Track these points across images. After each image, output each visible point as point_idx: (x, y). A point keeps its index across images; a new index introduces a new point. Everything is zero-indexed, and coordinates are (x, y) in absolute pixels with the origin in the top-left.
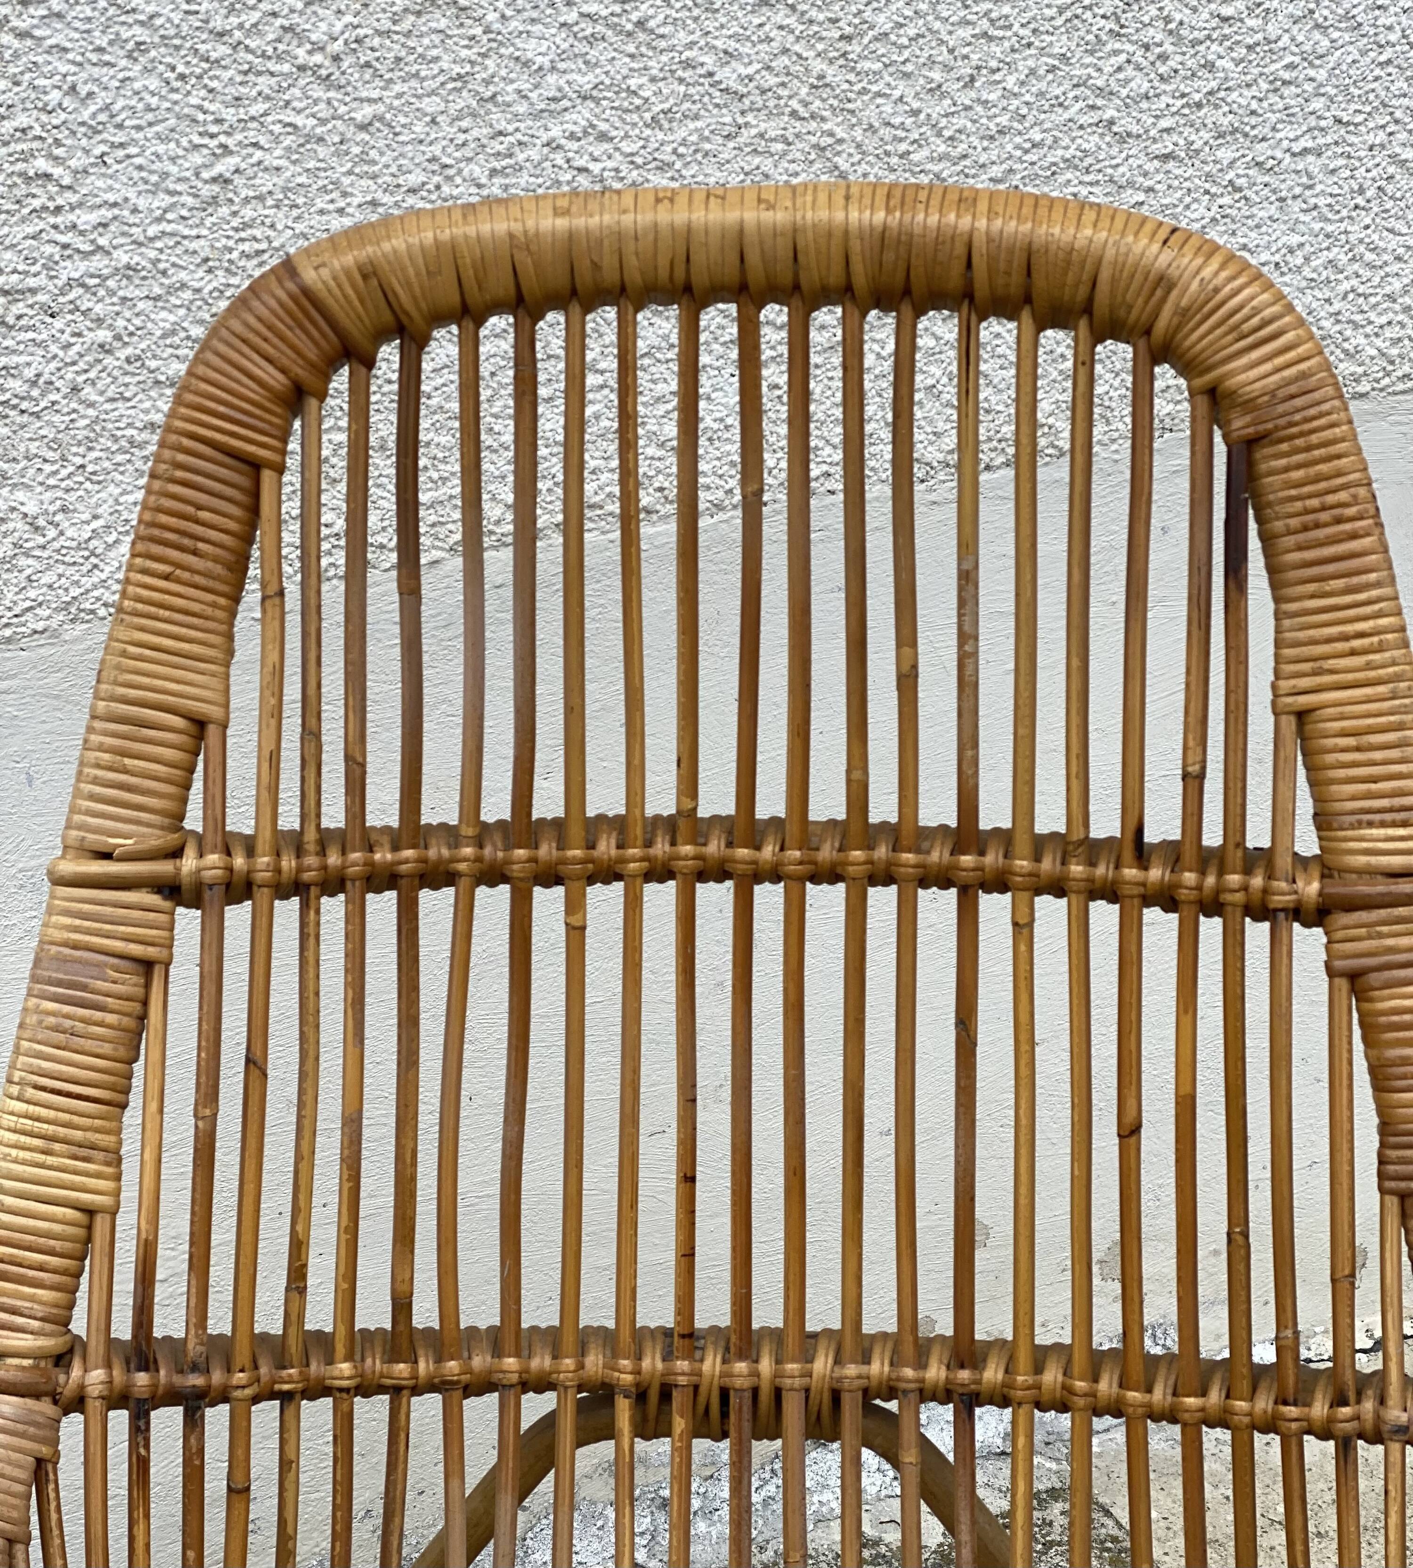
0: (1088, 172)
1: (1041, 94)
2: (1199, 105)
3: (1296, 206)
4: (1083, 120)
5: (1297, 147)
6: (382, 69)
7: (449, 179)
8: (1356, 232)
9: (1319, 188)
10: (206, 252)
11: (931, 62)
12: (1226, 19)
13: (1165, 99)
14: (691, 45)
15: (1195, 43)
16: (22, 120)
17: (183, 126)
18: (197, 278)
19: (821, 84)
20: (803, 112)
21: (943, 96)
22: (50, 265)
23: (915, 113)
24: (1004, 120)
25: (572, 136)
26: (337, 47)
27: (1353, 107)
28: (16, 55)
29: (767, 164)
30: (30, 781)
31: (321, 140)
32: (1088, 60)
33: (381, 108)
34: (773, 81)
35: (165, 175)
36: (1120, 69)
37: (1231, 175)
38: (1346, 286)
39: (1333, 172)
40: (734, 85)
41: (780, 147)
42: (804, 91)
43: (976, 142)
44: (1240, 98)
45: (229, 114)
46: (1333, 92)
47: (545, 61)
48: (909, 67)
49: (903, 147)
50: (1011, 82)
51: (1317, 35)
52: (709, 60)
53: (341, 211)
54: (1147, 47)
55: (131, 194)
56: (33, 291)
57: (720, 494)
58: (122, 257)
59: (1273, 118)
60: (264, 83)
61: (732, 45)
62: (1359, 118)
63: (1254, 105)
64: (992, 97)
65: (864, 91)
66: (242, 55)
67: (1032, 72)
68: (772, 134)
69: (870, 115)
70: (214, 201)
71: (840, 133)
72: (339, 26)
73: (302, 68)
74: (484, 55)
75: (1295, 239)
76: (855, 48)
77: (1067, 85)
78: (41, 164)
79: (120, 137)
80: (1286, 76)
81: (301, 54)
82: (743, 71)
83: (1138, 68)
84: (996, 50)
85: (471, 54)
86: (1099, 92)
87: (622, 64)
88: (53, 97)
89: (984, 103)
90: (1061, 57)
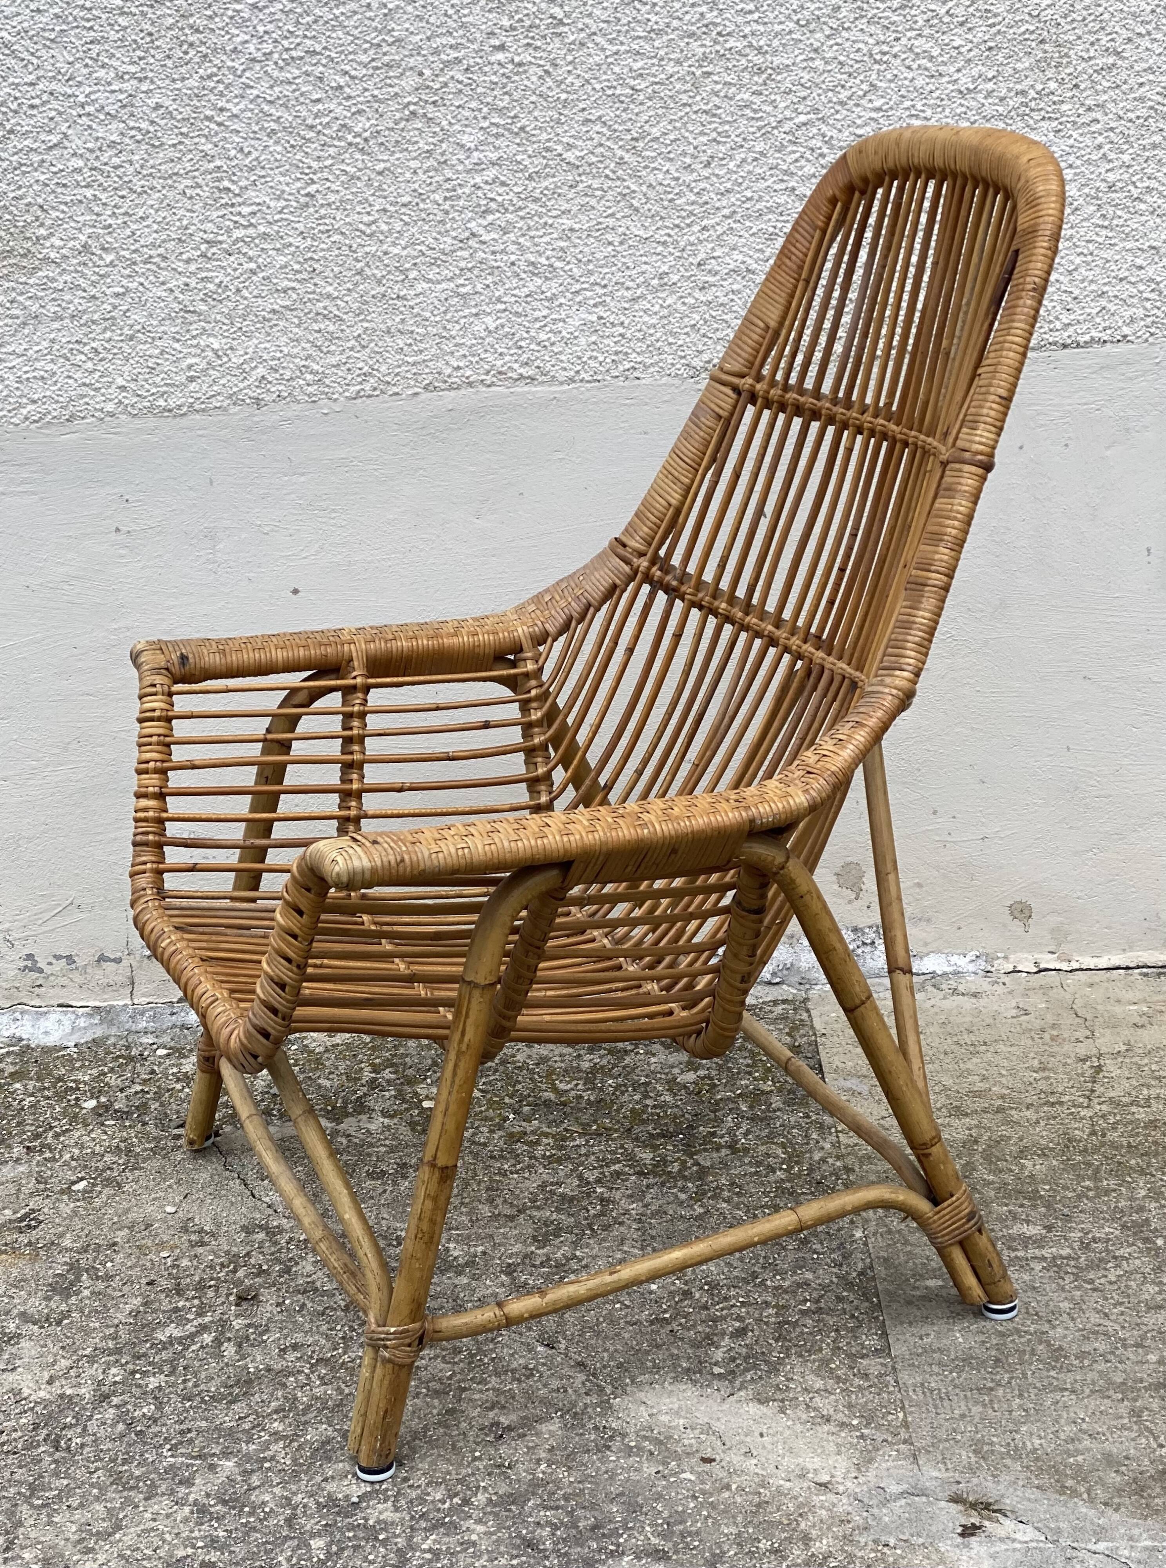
0: (781, 214)
1: (750, 172)
4: (777, 187)
6: (390, 146)
7: (423, 200)
10: (302, 229)
11: (684, 154)
14: (549, 140)
16: (218, 163)
17: (293, 169)
18: (297, 241)
19: (621, 162)
20: (611, 175)
21: (693, 171)
22: (229, 231)
23: (677, 179)
24: (729, 185)
25: (486, 183)
26: (367, 134)
28: (216, 133)
29: (593, 202)
30: (211, 483)
31: (359, 179)
32: (777, 155)
33: (388, 165)
34: (594, 159)
35: (283, 192)
36: (796, 161)
40: (573, 161)
41: (599, 193)
42: (612, 165)
43: (712, 195)
45: (315, 165)
47: (472, 146)
48: (672, 156)
49: (670, 196)
50: (731, 165)
52: (559, 148)
53: (368, 213)
54: (812, 150)
55: (267, 199)
56: (221, 242)
57: (572, 373)
58: (262, 229)
60: (332, 151)
61: (571, 141)
64: (721, 173)
65: (646, 167)
66: (321, 137)
67: (744, 160)
68: (596, 186)
69: (651, 179)
70: (307, 205)
71: (633, 187)
72: (368, 125)
73: (350, 144)
76: (641, 144)
77: (765, 168)
78: (226, 183)
79: (263, 173)
81: (350, 138)
82: (578, 154)
83: (808, 161)
84: (723, 148)
85: (434, 140)
86: (785, 172)
87: (514, 148)
88: (233, 153)
89: (717, 176)
90: (761, 153)
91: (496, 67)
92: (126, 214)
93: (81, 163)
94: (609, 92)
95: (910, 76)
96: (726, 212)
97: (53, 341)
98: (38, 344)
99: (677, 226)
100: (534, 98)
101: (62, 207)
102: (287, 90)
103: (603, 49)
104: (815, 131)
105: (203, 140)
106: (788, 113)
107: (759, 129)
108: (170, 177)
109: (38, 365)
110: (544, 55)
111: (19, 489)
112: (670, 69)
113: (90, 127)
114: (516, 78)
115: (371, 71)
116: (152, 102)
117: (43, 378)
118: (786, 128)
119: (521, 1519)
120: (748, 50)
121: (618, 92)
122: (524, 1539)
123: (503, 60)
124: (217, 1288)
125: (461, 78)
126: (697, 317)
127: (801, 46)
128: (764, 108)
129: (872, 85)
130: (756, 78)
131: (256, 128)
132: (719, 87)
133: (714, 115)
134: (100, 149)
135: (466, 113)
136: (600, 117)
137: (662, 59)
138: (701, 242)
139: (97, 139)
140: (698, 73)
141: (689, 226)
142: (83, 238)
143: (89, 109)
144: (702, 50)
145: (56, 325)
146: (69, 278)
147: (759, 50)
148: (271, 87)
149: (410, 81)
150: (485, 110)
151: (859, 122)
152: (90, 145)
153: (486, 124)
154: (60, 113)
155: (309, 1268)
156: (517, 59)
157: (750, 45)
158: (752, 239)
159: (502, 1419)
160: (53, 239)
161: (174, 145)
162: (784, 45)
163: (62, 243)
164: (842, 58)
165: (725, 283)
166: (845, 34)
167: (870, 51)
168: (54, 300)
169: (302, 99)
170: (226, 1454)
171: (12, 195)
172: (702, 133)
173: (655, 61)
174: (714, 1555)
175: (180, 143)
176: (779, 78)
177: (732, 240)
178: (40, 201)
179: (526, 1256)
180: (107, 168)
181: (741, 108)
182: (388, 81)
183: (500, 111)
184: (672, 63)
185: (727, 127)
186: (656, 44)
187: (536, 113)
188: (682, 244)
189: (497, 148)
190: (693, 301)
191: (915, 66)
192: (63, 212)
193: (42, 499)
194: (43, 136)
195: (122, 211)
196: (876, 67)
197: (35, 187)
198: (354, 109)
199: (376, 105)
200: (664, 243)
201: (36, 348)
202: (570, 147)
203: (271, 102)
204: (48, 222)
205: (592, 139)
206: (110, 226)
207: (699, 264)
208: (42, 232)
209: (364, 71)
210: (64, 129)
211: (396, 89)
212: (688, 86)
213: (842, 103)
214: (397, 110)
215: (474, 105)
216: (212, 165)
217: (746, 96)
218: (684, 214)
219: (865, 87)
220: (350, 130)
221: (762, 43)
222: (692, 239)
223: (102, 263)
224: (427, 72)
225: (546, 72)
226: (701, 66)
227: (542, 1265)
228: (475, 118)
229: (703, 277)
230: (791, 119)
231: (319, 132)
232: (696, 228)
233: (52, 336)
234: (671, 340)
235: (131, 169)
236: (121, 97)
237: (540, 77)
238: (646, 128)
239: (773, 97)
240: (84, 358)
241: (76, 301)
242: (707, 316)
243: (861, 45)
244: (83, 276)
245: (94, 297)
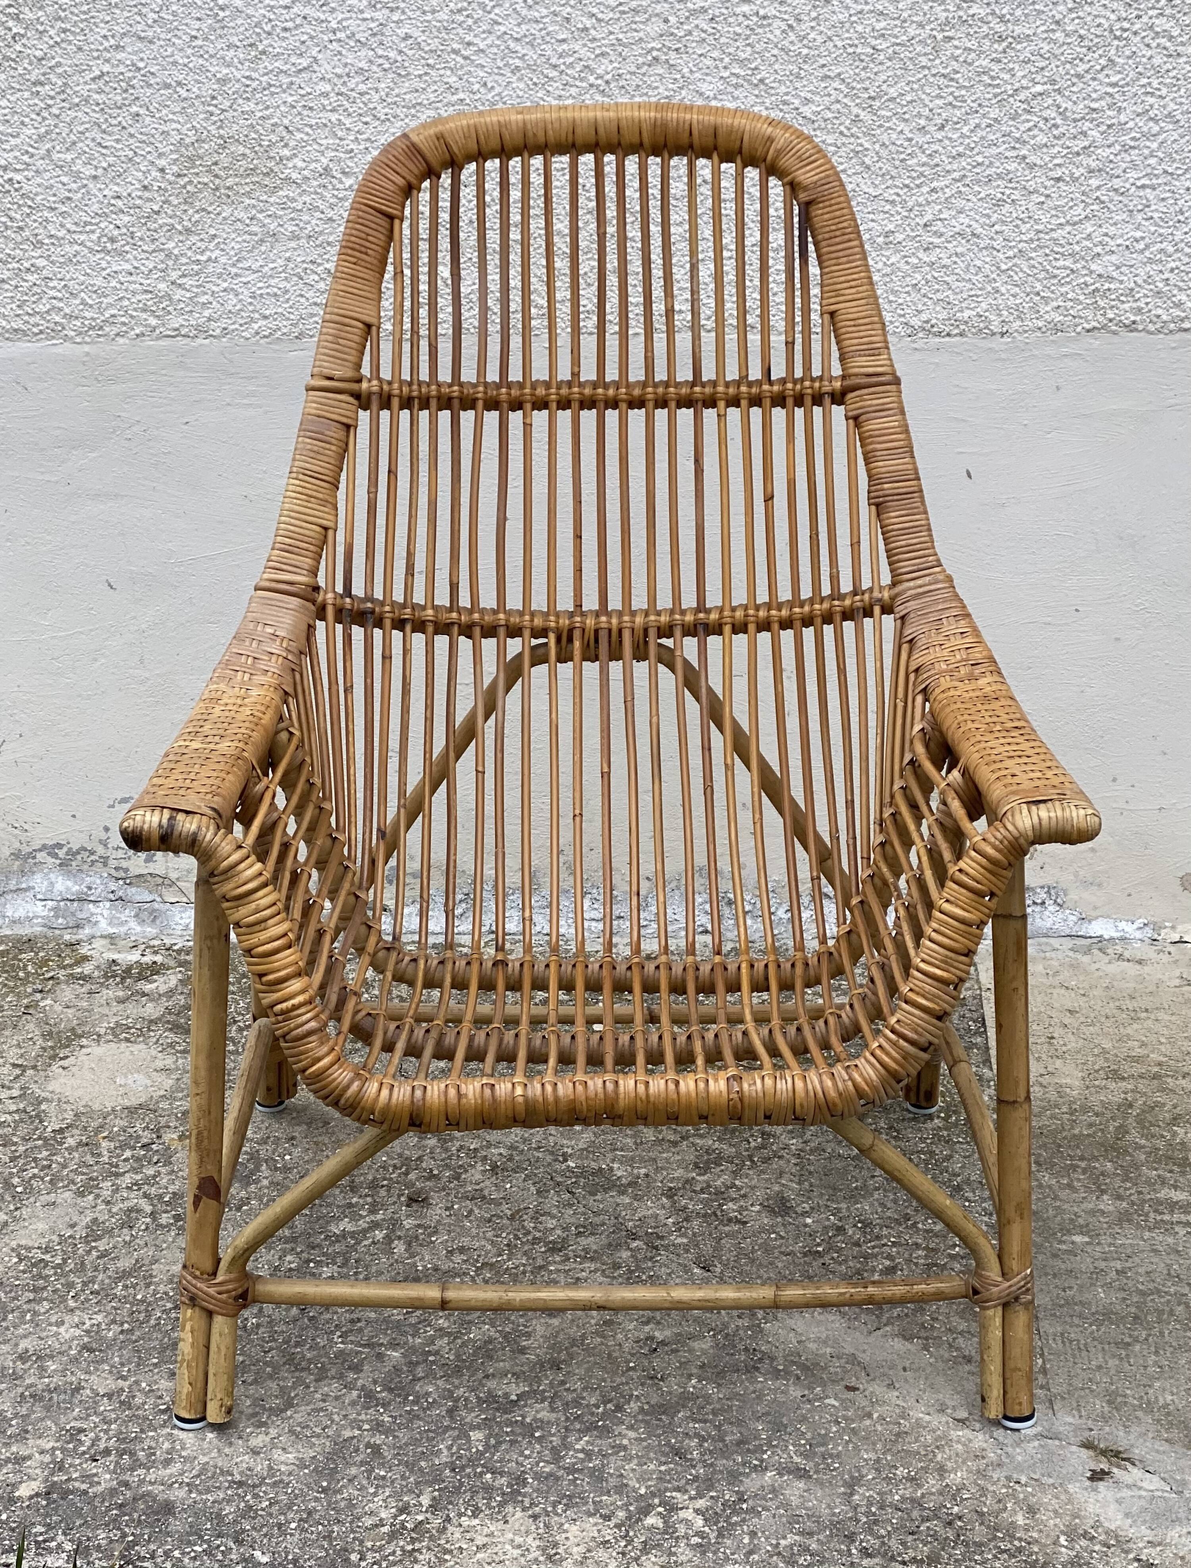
1: (982, 138)
2: (1078, 154)
3: (1139, 217)
4: (1008, 154)
5: (1139, 183)
6: (630, 89)
8: (1179, 236)
9: (1153, 207)
11: (919, 115)
12: (1094, 110)
13: (1057, 149)
14: (787, 94)
15: (1075, 120)
16: (461, 96)
19: (856, 120)
20: (846, 132)
21: (926, 133)
23: (910, 140)
24: (961, 149)
26: (608, 77)
27: (1175, 165)
28: (462, 67)
32: (1011, 123)
34: (830, 115)
36: (1030, 130)
37: (1098, 194)
38: (1173, 265)
39: (1163, 200)
40: (809, 115)
42: (847, 122)
43: (944, 158)
44: (1104, 153)
46: (1161, 155)
47: (711, 94)
48: (907, 116)
49: (902, 156)
50: (965, 130)
51: (1151, 124)
52: (797, 102)
54: (1046, 120)
59: (1124, 165)
61: (809, 96)
62: (1180, 172)
63: (1112, 157)
64: (955, 136)
65: (880, 126)
66: (564, 77)
67: (977, 126)
68: (829, 141)
69: (885, 138)
71: (867, 145)
72: (610, 68)
73: (591, 85)
74: (681, 88)
75: (1138, 234)
76: (877, 104)
77: (998, 135)
80: (1132, 144)
81: (592, 79)
82: (814, 108)
83: (1041, 130)
84: (958, 113)
85: (674, 87)
86: (1017, 140)
87: (752, 99)
88: (476, 87)
89: (950, 139)
90: (996, 120)
91: (741, 18)
92: (368, 140)
93: (328, 88)
94: (850, 50)
95: (1149, 54)
96: (956, 175)
97: (288, 260)
98: (274, 261)
99: (907, 186)
100: (775, 52)
101: (307, 129)
102: (534, 28)
103: (847, 8)
104: (1050, 101)
105: (449, 73)
106: (1024, 82)
107: (996, 96)
108: (414, 106)
109: (272, 282)
110: (790, 9)
111: (245, 401)
112: (912, 32)
113: (340, 53)
114: (760, 31)
115: (618, 15)
116: (401, 32)
117: (276, 295)
118: (1022, 97)
119: (670, 1429)
120: (990, 18)
121: (859, 50)
122: (672, 1447)
123: (748, 13)
124: (389, 1188)
125: (706, 28)
126: (918, 276)
127: (1043, 17)
128: (1002, 75)
129: (1110, 60)
130: (996, 46)
131: (501, 64)
132: (959, 52)
133: (952, 80)
134: (348, 75)
135: (708, 62)
136: (839, 74)
137: (905, 21)
138: (928, 203)
139: (346, 65)
140: (940, 37)
141: (918, 186)
142: (325, 161)
143: (340, 35)
144: (945, 14)
145: (293, 244)
146: (308, 199)
147: (1002, 18)
148: (519, 25)
149: (655, 27)
150: (727, 60)
151: (1094, 96)
152: (338, 71)
153: (726, 74)
154: (312, 38)
155: (478, 1176)
156: (762, 12)
157: (993, 13)
158: (980, 204)
159: (657, 1334)
160: (296, 160)
161: (420, 76)
162: (1026, 15)
163: (304, 165)
164: (1082, 32)
165: (949, 246)
166: (1087, 8)
167: (1111, 26)
168: (292, 219)
169: (548, 39)
170: (394, 1345)
171: (259, 114)
172: (939, 97)
173: (898, 22)
174: (852, 1477)
175: (426, 74)
176: (1019, 47)
177: (960, 203)
178: (286, 122)
179: (687, 1181)
180: (354, 94)
181: (979, 74)
182: (634, 26)
183: (741, 62)
184: (914, 26)
185: (963, 92)
186: (900, 6)
187: (776, 67)
188: (910, 204)
189: (736, 99)
190: (916, 261)
191: (1154, 45)
192: (307, 134)
193: (266, 412)
194: (293, 59)
195: (364, 136)
196: (1116, 42)
197: (283, 108)
198: (598, 52)
199: (620, 49)
200: (893, 202)
201: (272, 265)
202: (807, 101)
203: (517, 40)
204: (292, 143)
205: (829, 95)
206: (352, 151)
207: (925, 225)
208: (286, 152)
209: (611, 15)
210: (314, 53)
211: (641, 34)
212: (928, 49)
213: (1079, 76)
214: (640, 55)
215: (715, 54)
216: (455, 97)
217: (985, 63)
218: (914, 174)
219: (1103, 61)
220: (592, 71)
221: (1004, 11)
222: (921, 199)
223: (341, 186)
224: (673, 19)
225: (790, 27)
226: (943, 30)
227: (702, 1191)
228: (717, 67)
229: (928, 238)
230: (1027, 88)
231: (562, 72)
232: (925, 189)
233: (288, 255)
234: (892, 298)
235: (377, 97)
236: (372, 25)
237: (784, 31)
238: (884, 87)
239: (1011, 65)
240: (317, 278)
241: (314, 222)
242: (929, 277)
243: (1103, 21)
244: (322, 197)
245: (331, 219)
